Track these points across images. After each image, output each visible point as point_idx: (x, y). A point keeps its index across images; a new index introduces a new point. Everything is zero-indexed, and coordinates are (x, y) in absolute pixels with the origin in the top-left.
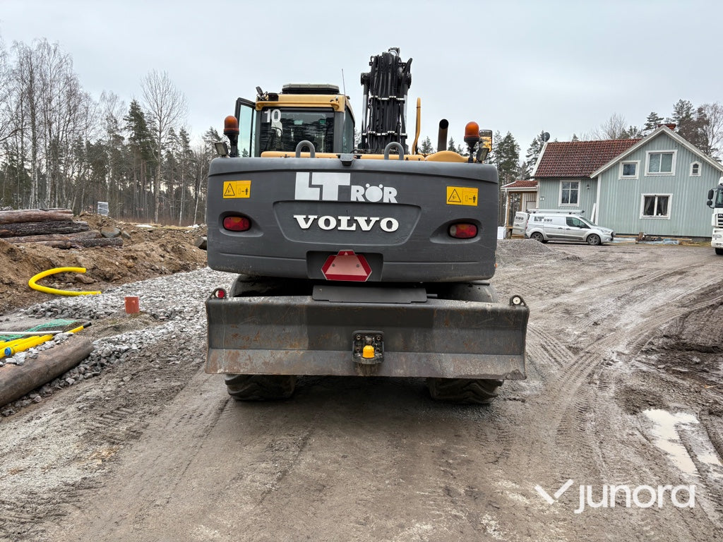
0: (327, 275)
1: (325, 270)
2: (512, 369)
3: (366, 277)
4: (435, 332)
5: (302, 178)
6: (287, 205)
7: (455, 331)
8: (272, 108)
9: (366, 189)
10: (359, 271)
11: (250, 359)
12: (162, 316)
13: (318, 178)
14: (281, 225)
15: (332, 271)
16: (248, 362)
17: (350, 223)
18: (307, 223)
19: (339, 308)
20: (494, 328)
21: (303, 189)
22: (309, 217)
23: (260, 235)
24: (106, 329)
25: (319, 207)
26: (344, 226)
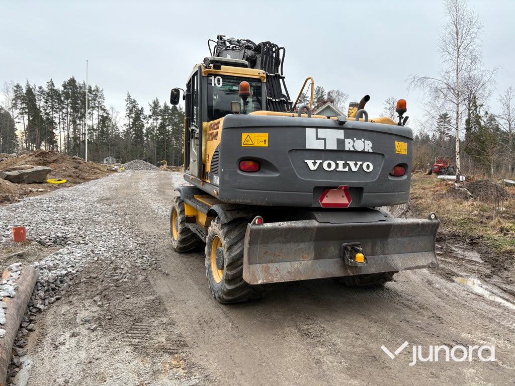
0: (322, 204)
1: (321, 200)
2: (430, 261)
3: (348, 204)
4: (390, 240)
5: (310, 133)
6: (299, 152)
7: (400, 239)
8: (216, 75)
9: (354, 141)
10: (343, 200)
11: (278, 270)
12: (48, 242)
13: (322, 133)
14: (295, 167)
15: (326, 200)
16: (277, 272)
17: (344, 167)
18: (314, 165)
19: (337, 227)
20: (419, 235)
21: (312, 141)
22: (317, 161)
23: (276, 175)
24: (10, 258)
25: (323, 154)
26: (341, 168)
